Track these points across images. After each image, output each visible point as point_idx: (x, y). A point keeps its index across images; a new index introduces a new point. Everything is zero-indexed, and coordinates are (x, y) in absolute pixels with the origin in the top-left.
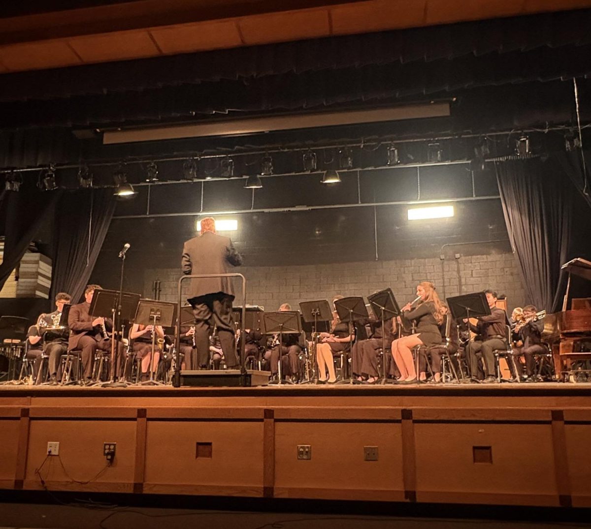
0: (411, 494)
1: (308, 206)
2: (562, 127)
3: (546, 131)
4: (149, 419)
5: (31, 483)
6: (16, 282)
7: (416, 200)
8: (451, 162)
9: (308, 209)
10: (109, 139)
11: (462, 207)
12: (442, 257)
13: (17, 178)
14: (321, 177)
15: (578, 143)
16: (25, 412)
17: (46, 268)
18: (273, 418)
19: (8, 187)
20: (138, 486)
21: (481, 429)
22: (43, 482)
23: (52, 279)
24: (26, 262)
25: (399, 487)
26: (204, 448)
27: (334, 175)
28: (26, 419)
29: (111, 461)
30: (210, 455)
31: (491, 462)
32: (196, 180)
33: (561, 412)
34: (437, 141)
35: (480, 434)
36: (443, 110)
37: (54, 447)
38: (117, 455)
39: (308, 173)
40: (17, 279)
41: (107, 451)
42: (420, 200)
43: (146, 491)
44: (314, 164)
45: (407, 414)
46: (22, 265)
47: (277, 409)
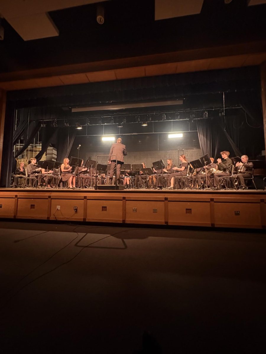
0: (167, 223)
1: (137, 133)
2: (219, 108)
3: (213, 110)
4: (87, 199)
5: (52, 218)
6: (46, 156)
7: (171, 132)
8: (183, 119)
9: (137, 134)
10: (74, 110)
11: (185, 134)
12: (179, 150)
13: (45, 123)
14: (141, 124)
15: (223, 114)
16: (50, 197)
17: (55, 152)
18: (125, 199)
19: (42, 126)
20: (84, 219)
21: (189, 204)
22: (56, 218)
23: (57, 155)
24: (49, 150)
25: (163, 221)
26: (104, 208)
27: (145, 123)
28: (50, 199)
29: (76, 212)
30: (106, 210)
31: (191, 213)
32: (101, 124)
33: (213, 199)
34: (179, 113)
35: (188, 205)
36: (180, 102)
37: (59, 207)
38: (78, 210)
39: (137, 122)
40: (46, 155)
41: (75, 209)
42: (172, 131)
43: (87, 221)
44: (139, 120)
45: (166, 199)
46: (47, 151)
47: (127, 197)
